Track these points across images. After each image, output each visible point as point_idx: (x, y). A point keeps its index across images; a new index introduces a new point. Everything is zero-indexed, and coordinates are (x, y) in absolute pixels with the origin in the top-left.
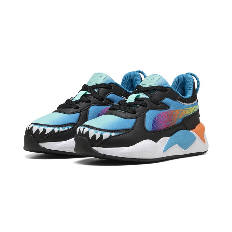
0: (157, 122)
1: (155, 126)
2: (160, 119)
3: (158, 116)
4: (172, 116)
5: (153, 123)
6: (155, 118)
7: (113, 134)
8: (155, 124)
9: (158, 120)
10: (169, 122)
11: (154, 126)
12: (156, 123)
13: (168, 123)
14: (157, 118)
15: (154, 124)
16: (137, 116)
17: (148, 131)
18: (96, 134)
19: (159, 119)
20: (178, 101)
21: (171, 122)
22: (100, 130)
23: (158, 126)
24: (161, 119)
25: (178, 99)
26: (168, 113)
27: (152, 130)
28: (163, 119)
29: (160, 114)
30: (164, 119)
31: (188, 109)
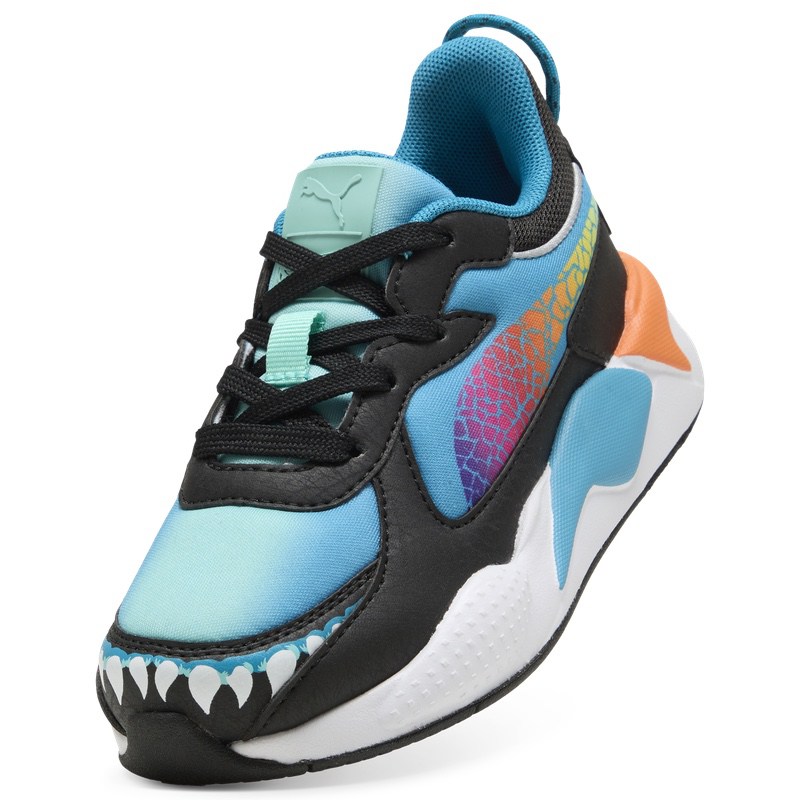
0: (475, 441)
1: (475, 474)
2: (481, 416)
3: (464, 407)
4: (521, 361)
5: (460, 462)
6: (458, 429)
7: (313, 642)
8: (470, 463)
9: (474, 429)
10: (522, 397)
11: (470, 475)
12: (471, 456)
13: (521, 408)
14: (463, 419)
15: (465, 467)
16: (377, 467)
17: (455, 524)
18: (231, 681)
19: (476, 419)
20: (516, 254)
21: (530, 396)
22: (237, 652)
23: (489, 463)
24: (485, 411)
25: (511, 248)
26: (500, 353)
27: (470, 504)
28: (492, 408)
29: (468, 389)
30: (498, 403)
31: (574, 265)
